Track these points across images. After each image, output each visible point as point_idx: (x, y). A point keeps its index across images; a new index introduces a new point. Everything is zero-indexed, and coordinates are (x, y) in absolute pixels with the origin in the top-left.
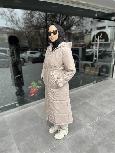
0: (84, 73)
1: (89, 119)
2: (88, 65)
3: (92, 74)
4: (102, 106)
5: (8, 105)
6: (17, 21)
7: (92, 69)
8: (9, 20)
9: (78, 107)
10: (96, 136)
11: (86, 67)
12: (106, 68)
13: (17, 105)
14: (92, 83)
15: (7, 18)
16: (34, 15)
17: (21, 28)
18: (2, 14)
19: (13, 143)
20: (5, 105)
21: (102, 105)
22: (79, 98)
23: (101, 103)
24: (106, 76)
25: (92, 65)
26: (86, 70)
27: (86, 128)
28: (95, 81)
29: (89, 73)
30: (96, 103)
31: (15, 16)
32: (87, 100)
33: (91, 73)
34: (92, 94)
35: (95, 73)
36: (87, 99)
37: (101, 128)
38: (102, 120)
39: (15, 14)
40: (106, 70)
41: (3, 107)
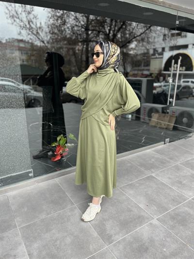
0: (148, 123)
1: (155, 208)
2: (157, 111)
3: (163, 126)
4: (180, 185)
5: (15, 174)
6: (37, 30)
7: (164, 117)
8: (24, 27)
9: (138, 185)
10: (168, 239)
11: (153, 114)
12: (187, 118)
13: (30, 175)
14: (163, 142)
15: (22, 24)
16: (67, 21)
17: (43, 42)
18: (13, 17)
19: (20, 244)
20: (10, 174)
21: (181, 183)
22: (139, 167)
23: (177, 179)
24: (188, 131)
25: (164, 111)
26: (152, 119)
27: (151, 224)
28: (168, 140)
29: (157, 124)
30: (170, 178)
31: (34, 21)
32: (152, 172)
33: (161, 124)
34: (163, 163)
35: (168, 125)
36: (153, 170)
37: (177, 224)
38: (180, 210)
39: (35, 17)
40: (188, 120)
41: (6, 178)
